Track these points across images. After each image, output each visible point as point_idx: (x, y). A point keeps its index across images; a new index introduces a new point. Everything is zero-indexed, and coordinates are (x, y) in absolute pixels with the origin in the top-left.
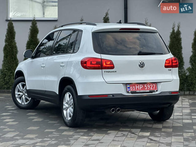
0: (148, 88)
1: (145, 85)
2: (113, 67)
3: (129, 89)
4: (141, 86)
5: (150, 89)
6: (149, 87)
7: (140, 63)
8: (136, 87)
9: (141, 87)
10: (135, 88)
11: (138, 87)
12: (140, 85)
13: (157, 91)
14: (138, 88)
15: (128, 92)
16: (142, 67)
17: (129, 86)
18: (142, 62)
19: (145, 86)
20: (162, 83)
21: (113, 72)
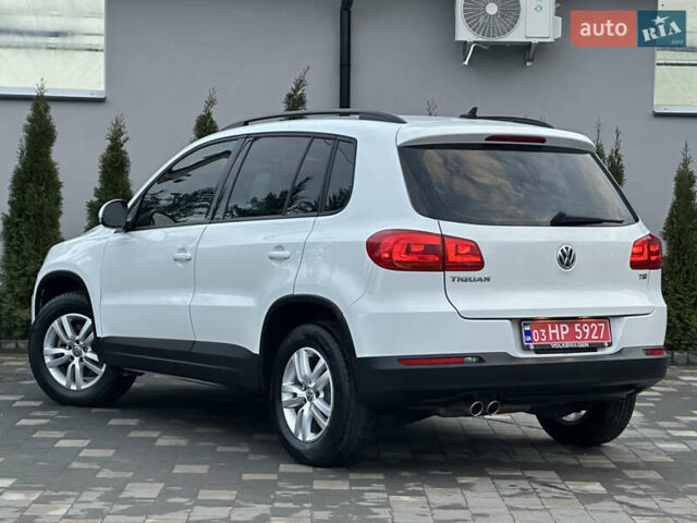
0: (584, 334)
1: (577, 325)
2: (479, 266)
3: (529, 338)
4: (565, 329)
5: (590, 338)
6: (587, 331)
7: (562, 251)
8: (551, 332)
9: (563, 333)
10: (547, 333)
11: (556, 331)
12: (562, 326)
13: (610, 345)
14: (554, 335)
15: (526, 349)
16: (568, 265)
17: (528, 328)
18: (567, 248)
19: (577, 330)
20: (626, 318)
21: (480, 279)
